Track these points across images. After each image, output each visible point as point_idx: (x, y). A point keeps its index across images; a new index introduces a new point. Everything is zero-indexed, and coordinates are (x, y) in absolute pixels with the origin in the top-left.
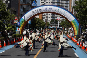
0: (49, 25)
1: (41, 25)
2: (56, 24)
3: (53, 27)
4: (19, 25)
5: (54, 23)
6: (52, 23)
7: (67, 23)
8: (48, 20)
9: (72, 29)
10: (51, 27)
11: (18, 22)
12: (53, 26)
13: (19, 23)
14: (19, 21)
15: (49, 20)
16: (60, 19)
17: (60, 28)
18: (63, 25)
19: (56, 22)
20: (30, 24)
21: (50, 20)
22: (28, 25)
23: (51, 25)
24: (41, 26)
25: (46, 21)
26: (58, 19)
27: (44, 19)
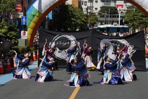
0: (97, 21)
1: (78, 21)
2: (114, 19)
3: (105, 26)
4: (26, 23)
5: (108, 17)
6: (103, 16)
7: (142, 16)
8: (94, 9)
10: (102, 27)
11: (22, 17)
12: (106, 23)
13: (26, 18)
14: (25, 15)
15: (96, 9)
16: (122, 6)
17: (123, 28)
18: (132, 21)
19: (113, 12)
20: (51, 18)
21: (99, 9)
22: (47, 23)
23: (102, 19)
24: (77, 23)
25: (89, 11)
26: (118, 5)
27: (84, 7)
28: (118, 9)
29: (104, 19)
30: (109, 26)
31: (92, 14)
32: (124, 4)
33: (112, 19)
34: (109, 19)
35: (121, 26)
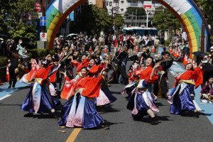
0: (123, 22)
1: (103, 23)
2: (142, 21)
3: (132, 28)
4: (45, 24)
5: (134, 18)
6: (130, 18)
7: (171, 17)
8: (120, 10)
9: (184, 33)
10: (128, 29)
11: (41, 18)
12: (133, 25)
13: (45, 19)
14: (44, 15)
15: (122, 10)
16: (150, 6)
17: (151, 30)
18: (160, 22)
19: (141, 13)
20: (72, 20)
21: (125, 10)
22: (68, 25)
23: (128, 21)
24: (101, 25)
25: (114, 12)
26: (145, 6)
27: (108, 7)
28: (146, 10)
29: (130, 21)
30: (136, 28)
31: (118, 15)
32: (152, 5)
33: (139, 21)
34: (136, 21)
35: (149, 28)
